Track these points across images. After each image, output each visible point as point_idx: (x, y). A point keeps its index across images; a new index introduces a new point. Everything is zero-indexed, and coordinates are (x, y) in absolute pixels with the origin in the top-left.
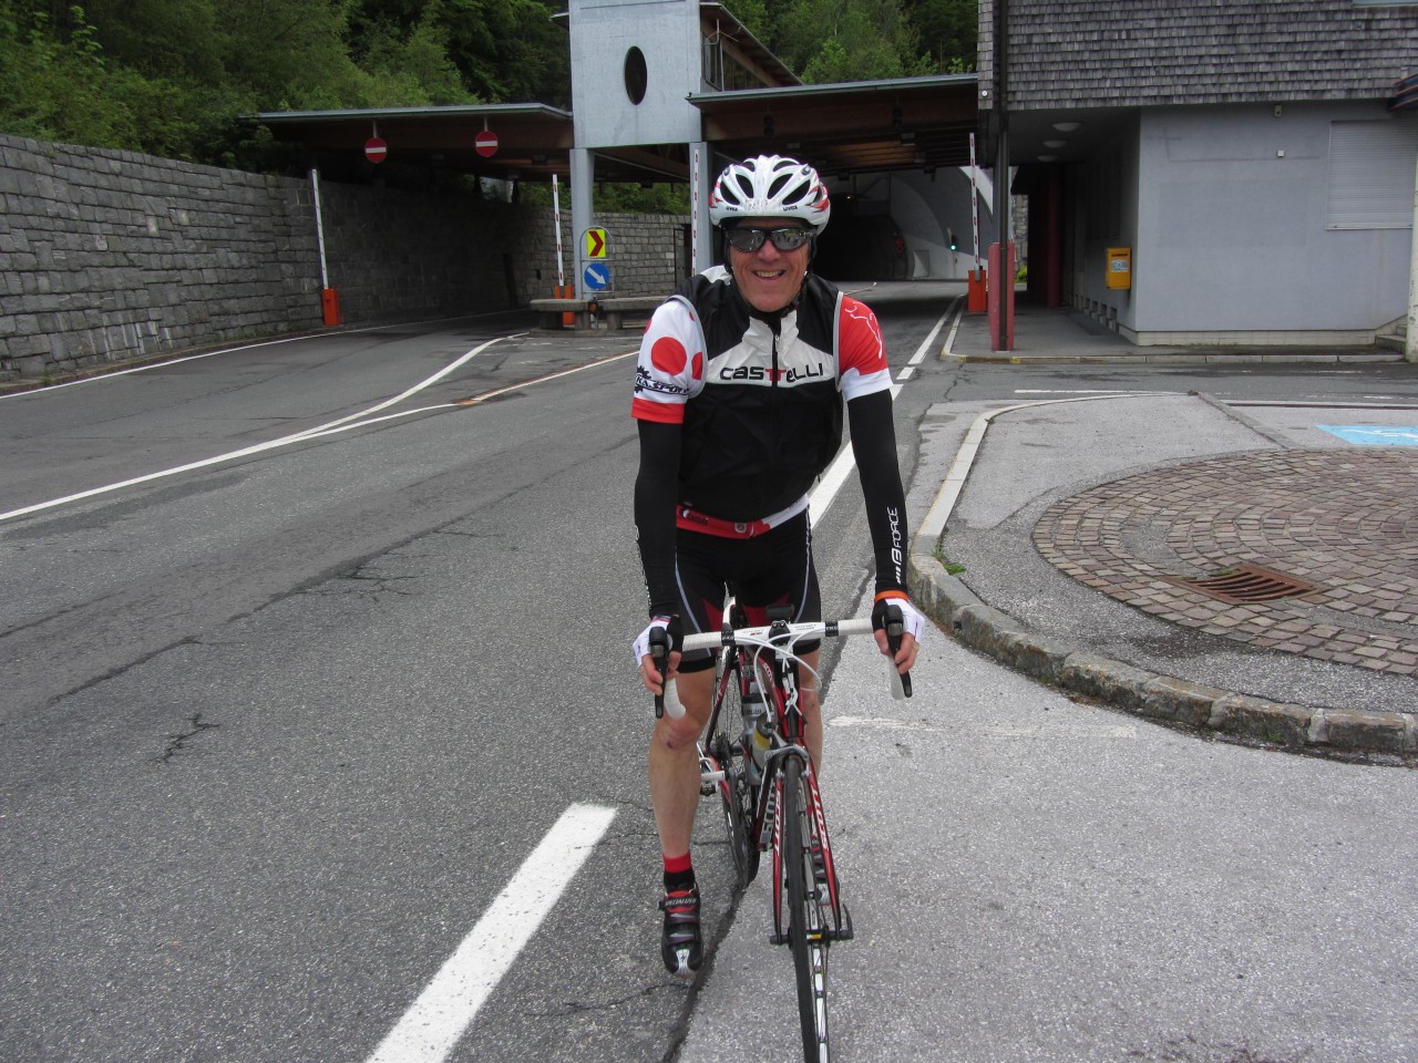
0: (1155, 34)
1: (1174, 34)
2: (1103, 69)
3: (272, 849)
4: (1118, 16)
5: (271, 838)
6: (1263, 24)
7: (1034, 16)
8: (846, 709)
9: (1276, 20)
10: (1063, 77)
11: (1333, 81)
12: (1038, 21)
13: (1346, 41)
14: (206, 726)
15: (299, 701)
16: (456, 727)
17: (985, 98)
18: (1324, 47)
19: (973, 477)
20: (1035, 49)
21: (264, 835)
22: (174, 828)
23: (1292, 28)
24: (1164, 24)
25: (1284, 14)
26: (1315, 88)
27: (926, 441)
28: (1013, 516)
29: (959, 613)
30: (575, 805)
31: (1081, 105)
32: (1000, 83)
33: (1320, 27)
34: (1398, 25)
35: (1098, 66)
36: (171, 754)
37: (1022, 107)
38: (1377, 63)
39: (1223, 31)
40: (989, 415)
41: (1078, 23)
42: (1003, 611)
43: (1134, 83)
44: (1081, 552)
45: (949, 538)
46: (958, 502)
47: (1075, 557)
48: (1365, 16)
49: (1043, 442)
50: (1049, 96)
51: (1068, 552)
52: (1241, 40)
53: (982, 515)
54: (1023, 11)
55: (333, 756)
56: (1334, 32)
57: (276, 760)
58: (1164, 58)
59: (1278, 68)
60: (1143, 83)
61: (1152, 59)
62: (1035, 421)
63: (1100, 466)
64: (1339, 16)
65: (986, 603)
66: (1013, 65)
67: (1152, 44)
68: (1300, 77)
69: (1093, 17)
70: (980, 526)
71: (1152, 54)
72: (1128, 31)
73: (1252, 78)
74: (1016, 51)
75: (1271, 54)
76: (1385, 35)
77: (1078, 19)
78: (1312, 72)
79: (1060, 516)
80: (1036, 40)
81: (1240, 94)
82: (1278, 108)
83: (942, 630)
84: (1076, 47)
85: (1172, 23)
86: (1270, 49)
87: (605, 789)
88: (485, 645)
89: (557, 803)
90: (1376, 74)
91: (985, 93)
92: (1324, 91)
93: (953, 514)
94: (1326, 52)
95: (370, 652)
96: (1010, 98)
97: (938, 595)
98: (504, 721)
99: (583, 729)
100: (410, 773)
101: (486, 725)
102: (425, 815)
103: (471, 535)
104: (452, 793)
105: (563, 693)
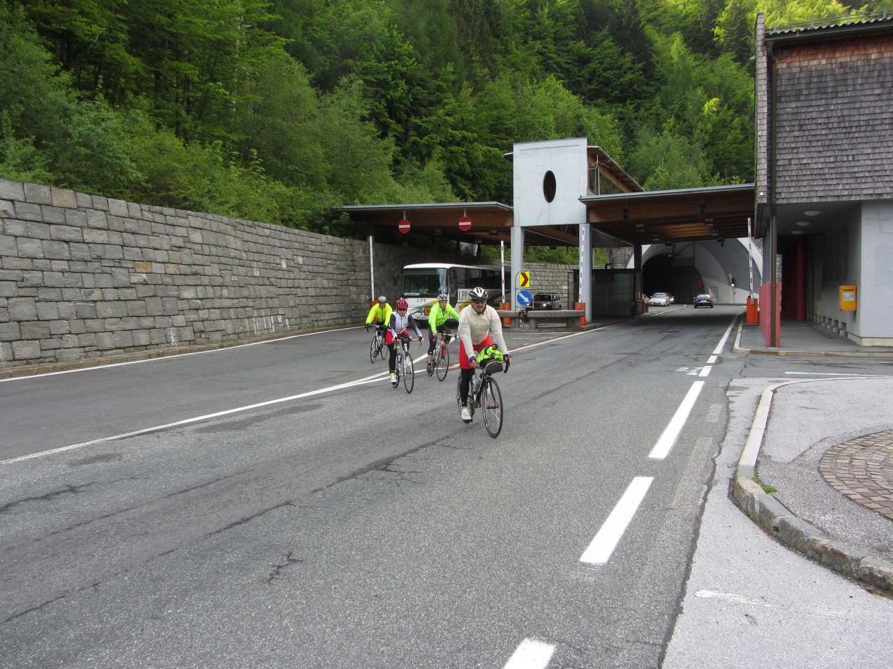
0: (871, 157)
1: (884, 156)
2: (837, 179)
3: (330, 652)
4: (846, 147)
5: (331, 644)
7: (792, 148)
8: (705, 585)
10: (811, 184)
12: (795, 151)
14: (294, 561)
15: (351, 549)
16: (447, 575)
17: (762, 197)
19: (769, 427)
21: (326, 642)
22: (270, 630)
24: (877, 151)
27: (733, 402)
28: (802, 455)
29: (777, 521)
30: (526, 640)
31: (823, 200)
32: (771, 188)
35: (834, 176)
36: (273, 578)
37: (785, 202)
40: (773, 387)
41: (820, 152)
42: (809, 522)
43: (857, 186)
44: (856, 482)
45: (761, 468)
46: (763, 443)
47: (852, 486)
49: (813, 406)
50: (803, 195)
51: (846, 482)
53: (782, 453)
54: (785, 145)
55: (370, 589)
57: (335, 588)
58: (877, 171)
60: (864, 186)
61: (869, 172)
62: (804, 392)
63: (857, 424)
65: (795, 515)
66: (779, 177)
67: (869, 163)
69: (830, 148)
70: (780, 460)
71: (869, 169)
72: (853, 156)
74: (781, 169)
77: (821, 149)
79: (836, 457)
80: (794, 162)
83: (764, 531)
84: (820, 166)
85: (882, 150)
87: (546, 629)
88: (465, 520)
89: (515, 637)
91: (762, 194)
93: (761, 452)
95: (394, 519)
96: (777, 197)
97: (760, 507)
98: (478, 574)
99: (529, 584)
100: (418, 605)
101: (467, 575)
102: (428, 638)
103: (454, 448)
104: (445, 623)
105: (515, 557)
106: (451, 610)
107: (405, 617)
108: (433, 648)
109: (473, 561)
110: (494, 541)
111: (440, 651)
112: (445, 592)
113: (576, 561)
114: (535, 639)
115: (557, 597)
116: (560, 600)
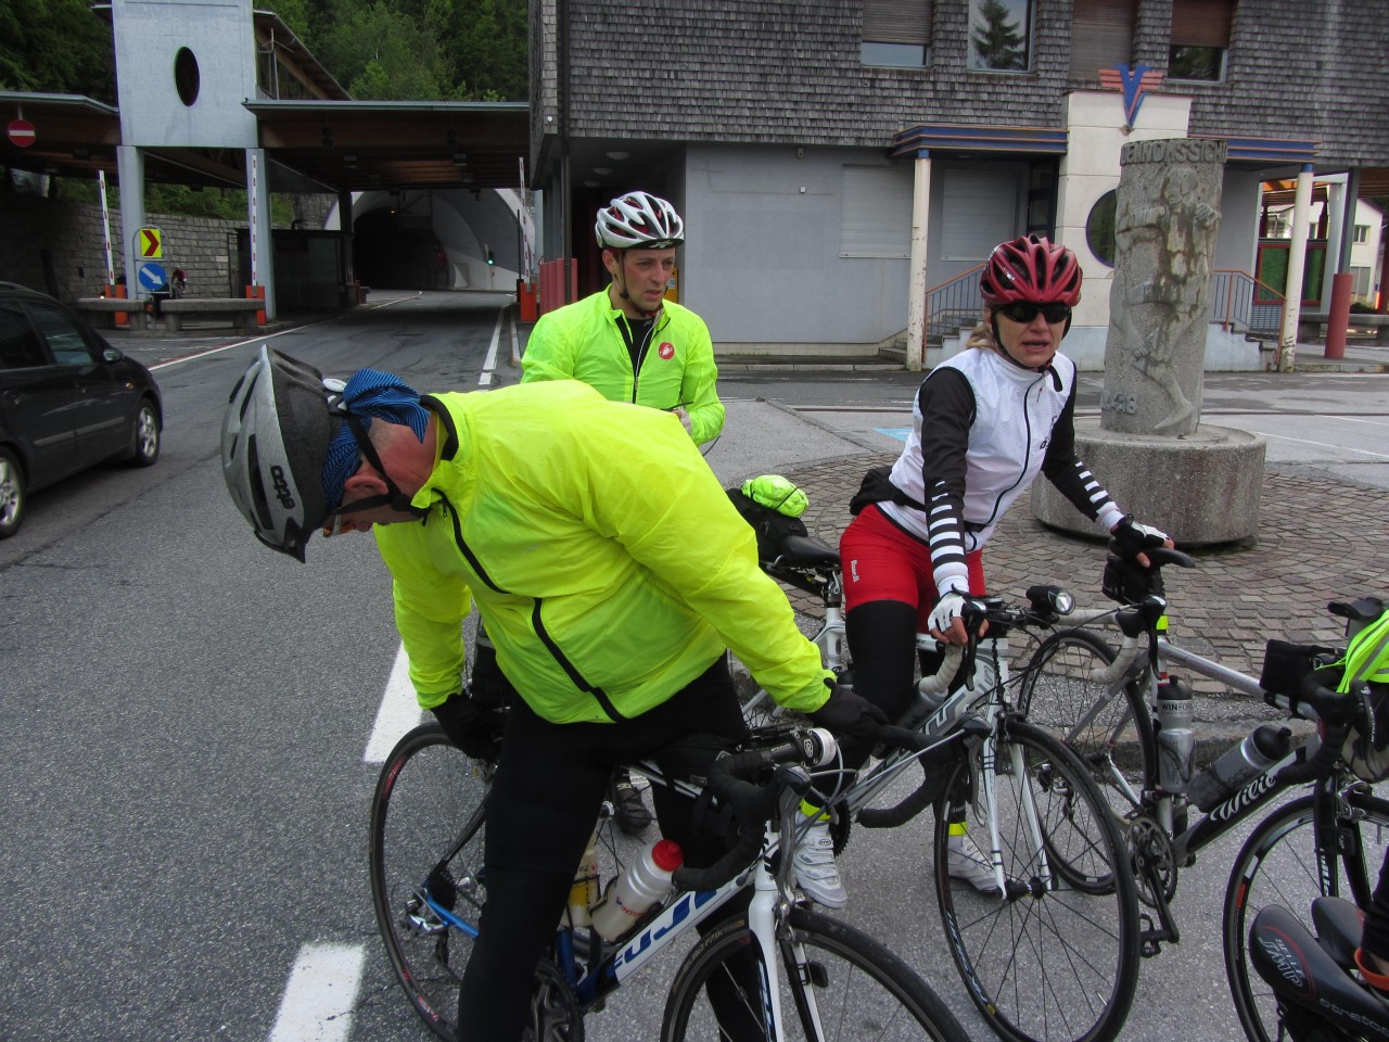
0: (699, 77)
1: (715, 78)
2: (654, 105)
4: (667, 57)
6: (789, 75)
7: (593, 50)
9: (800, 73)
10: (619, 109)
11: (845, 129)
12: (596, 55)
13: (855, 95)
16: (107, 842)
17: (550, 123)
18: (838, 100)
20: (594, 81)
23: (812, 81)
24: (707, 68)
25: (806, 68)
26: (831, 135)
30: (306, 947)
31: (636, 136)
32: (563, 111)
33: (835, 82)
34: (896, 85)
35: (650, 101)
37: (583, 135)
38: (880, 117)
39: (756, 78)
41: (632, 61)
43: (681, 119)
48: (870, 75)
50: (608, 125)
52: (771, 88)
54: (583, 44)
56: (846, 87)
58: (707, 99)
59: (801, 115)
60: (689, 120)
61: (697, 99)
64: (850, 74)
66: (575, 94)
67: (696, 85)
68: (819, 124)
69: (645, 56)
71: (697, 94)
72: (676, 72)
73: (780, 122)
74: (577, 81)
75: (796, 103)
76: (886, 93)
77: (632, 57)
78: (829, 120)
80: (595, 72)
81: (770, 136)
82: (801, 150)
84: (631, 83)
85: (713, 68)
86: (795, 97)
87: (338, 914)
89: (281, 947)
90: (878, 126)
91: (550, 119)
92: (838, 138)
94: (839, 104)
96: (572, 125)
98: (172, 825)
99: (281, 826)
100: (58, 925)
101: (149, 835)
102: (97, 996)
103: (65, 568)
104: (128, 951)
105: (240, 775)
106: (133, 919)
107: (33, 959)
108: (113, 1016)
109: (156, 799)
110: (191, 749)
111: (130, 1019)
112: (112, 881)
113: (359, 763)
114: (321, 941)
115: (341, 844)
116: (349, 847)
